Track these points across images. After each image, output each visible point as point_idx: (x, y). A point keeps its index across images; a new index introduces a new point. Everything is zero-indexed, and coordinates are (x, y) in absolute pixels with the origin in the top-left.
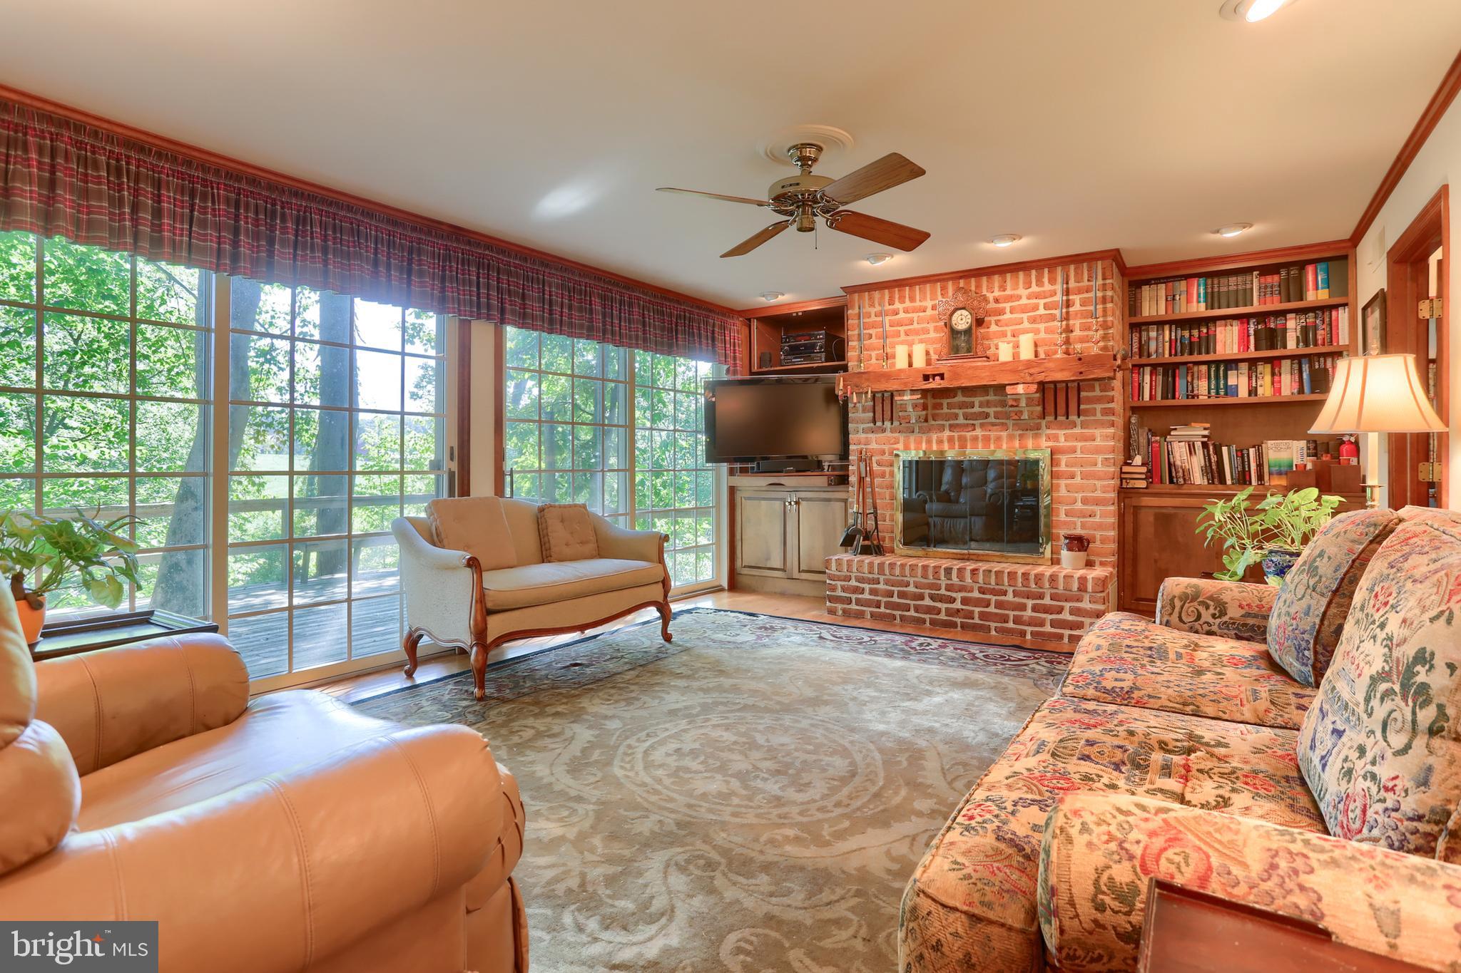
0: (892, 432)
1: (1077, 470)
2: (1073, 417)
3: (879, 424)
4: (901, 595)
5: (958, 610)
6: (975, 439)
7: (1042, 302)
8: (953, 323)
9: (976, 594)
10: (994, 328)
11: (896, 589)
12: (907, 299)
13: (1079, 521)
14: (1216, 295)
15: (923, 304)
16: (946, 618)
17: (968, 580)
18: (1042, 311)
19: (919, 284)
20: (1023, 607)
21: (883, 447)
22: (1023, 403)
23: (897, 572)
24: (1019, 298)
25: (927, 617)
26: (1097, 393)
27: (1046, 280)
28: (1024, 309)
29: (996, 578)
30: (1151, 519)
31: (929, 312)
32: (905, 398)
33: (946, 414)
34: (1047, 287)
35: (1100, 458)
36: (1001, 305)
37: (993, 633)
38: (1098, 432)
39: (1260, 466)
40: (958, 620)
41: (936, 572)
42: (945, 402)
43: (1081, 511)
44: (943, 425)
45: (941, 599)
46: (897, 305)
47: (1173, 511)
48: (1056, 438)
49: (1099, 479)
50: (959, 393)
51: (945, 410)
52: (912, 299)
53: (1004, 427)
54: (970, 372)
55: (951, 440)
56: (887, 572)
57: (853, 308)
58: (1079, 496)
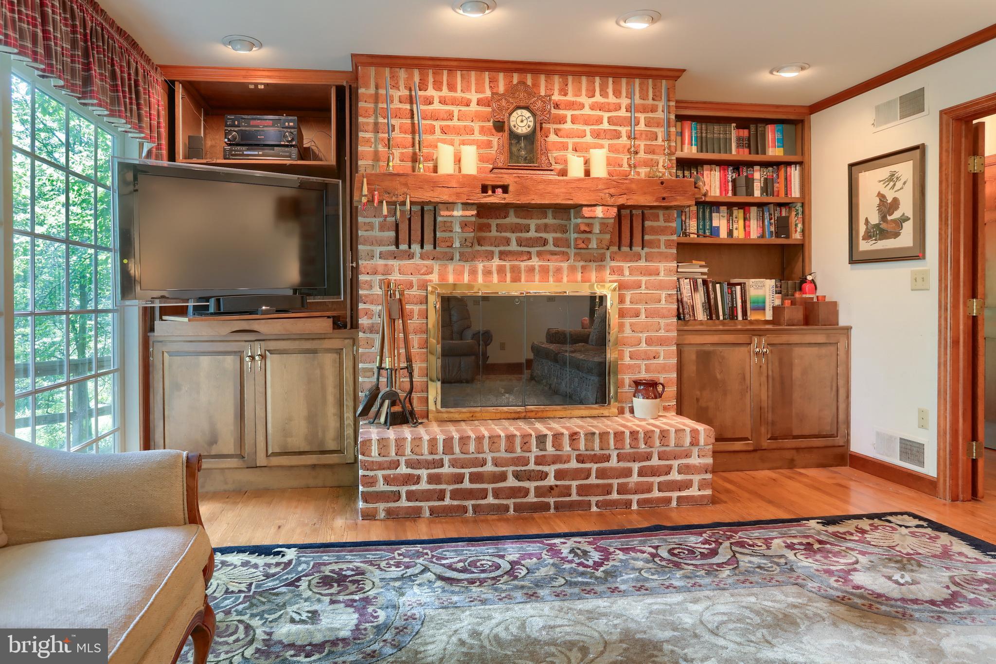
0: (422, 258)
1: (642, 307)
2: (637, 249)
3: (404, 247)
4: (475, 478)
5: (551, 488)
6: (531, 270)
7: (606, 115)
8: (512, 124)
9: (574, 464)
10: (553, 138)
11: (467, 471)
12: (445, 87)
13: (643, 364)
14: (704, 140)
15: (467, 95)
16: (535, 500)
17: (567, 448)
18: (605, 125)
19: (461, 68)
20: (628, 473)
21: (410, 278)
22: (596, 229)
23: (472, 447)
24: (582, 106)
25: (511, 502)
26: (661, 223)
27: (610, 90)
28: (587, 121)
29: (601, 442)
30: (694, 357)
31: (474, 107)
32: (455, 213)
33: (496, 238)
34: (612, 99)
35: (663, 294)
36: (561, 112)
37: (594, 509)
38: (662, 266)
39: (744, 302)
40: (551, 501)
41: (525, 444)
42: (494, 223)
43: (646, 352)
44: (492, 252)
45: (529, 476)
46: (431, 92)
47: (711, 348)
48: (620, 271)
49: (663, 317)
50: (512, 213)
51: (494, 233)
52: (452, 87)
53: (565, 256)
54: (541, 187)
55: (501, 270)
56: (457, 450)
57: (367, 87)
58: (644, 336)
